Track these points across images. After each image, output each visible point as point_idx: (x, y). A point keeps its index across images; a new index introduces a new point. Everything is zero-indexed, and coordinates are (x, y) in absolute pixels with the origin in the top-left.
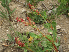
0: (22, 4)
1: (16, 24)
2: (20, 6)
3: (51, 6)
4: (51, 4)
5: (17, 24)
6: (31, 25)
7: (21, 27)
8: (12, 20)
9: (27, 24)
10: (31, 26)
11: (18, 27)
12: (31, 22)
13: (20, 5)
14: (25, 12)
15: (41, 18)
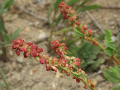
0: (38, 19)
1: (20, 70)
2: (34, 26)
3: (113, 27)
4: (112, 23)
5: (23, 71)
6: (66, 69)
7: (34, 78)
8: (11, 59)
9: (53, 63)
10: (66, 71)
11: (26, 79)
12: (68, 58)
13: (33, 22)
14: (46, 39)
15: (88, 55)
